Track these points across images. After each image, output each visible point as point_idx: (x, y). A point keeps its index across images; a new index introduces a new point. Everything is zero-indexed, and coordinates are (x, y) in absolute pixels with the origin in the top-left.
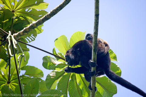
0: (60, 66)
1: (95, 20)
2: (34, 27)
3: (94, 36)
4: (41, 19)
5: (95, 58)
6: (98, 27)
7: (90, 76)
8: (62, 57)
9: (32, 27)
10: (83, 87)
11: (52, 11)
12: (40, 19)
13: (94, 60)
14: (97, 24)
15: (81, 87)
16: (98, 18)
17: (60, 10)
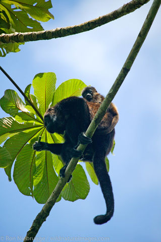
0: (23, 115)
1: (119, 75)
2: (19, 40)
3: (107, 99)
4: (36, 32)
5: (92, 132)
6: (119, 87)
7: (71, 156)
8: (34, 104)
9: (16, 38)
10: (40, 165)
11: (59, 28)
12: (34, 32)
13: (89, 134)
14: (120, 82)
15: (37, 163)
16: (126, 75)
17: (71, 34)
